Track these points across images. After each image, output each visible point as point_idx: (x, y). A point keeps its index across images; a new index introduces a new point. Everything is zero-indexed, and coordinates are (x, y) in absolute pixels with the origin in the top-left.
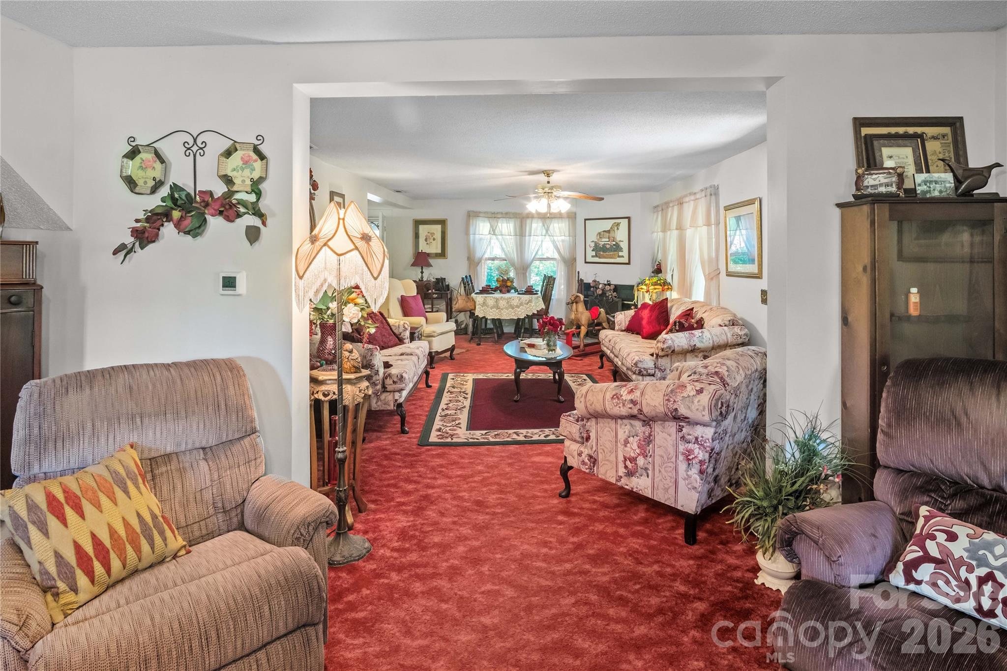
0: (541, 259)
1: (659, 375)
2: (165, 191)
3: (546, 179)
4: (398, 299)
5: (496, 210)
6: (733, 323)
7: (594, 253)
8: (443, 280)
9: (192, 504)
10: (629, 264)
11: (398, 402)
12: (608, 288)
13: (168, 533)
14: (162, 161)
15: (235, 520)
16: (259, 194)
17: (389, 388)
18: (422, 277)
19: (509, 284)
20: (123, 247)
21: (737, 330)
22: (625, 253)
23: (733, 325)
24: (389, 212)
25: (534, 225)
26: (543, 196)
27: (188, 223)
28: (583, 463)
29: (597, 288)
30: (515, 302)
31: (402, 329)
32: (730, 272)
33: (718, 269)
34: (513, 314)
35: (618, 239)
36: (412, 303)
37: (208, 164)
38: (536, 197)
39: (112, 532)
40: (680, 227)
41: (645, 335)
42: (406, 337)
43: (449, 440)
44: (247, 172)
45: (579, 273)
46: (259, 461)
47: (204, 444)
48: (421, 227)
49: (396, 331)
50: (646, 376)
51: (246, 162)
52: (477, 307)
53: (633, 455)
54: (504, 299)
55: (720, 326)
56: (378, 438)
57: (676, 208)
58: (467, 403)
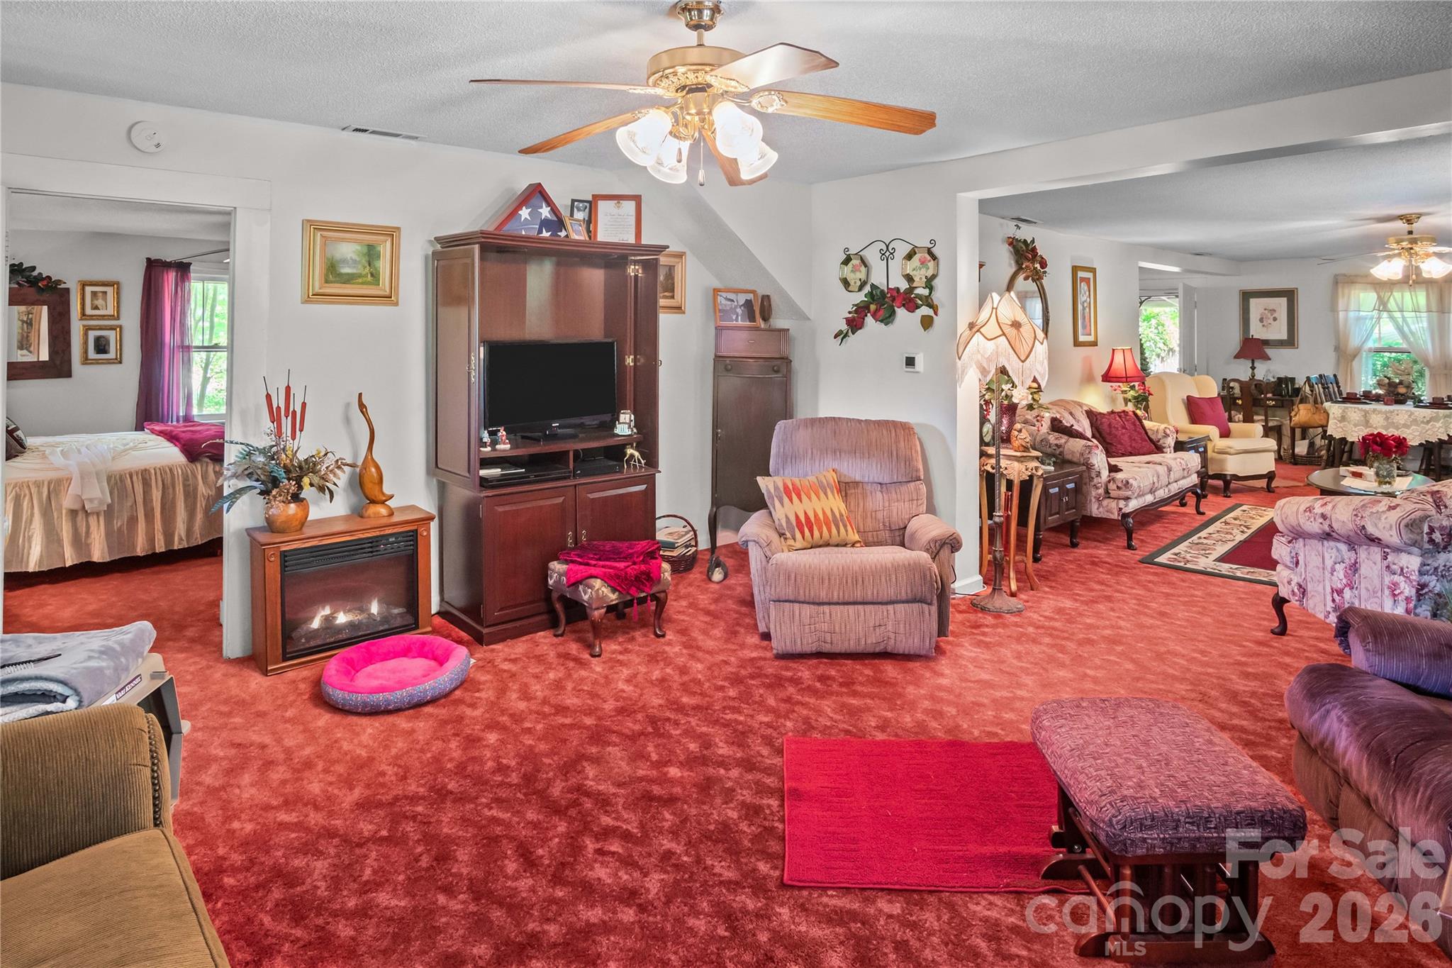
2: (867, 289)
3: (1406, 227)
4: (1185, 398)
8: (1291, 380)
9: (869, 520)
11: (1123, 512)
13: (849, 528)
14: (866, 266)
15: (898, 539)
16: (931, 289)
17: (1113, 494)
18: (1253, 376)
19: (1402, 390)
20: (840, 332)
24: (1194, 281)
27: (882, 314)
28: (1293, 593)
31: (1162, 434)
36: (1206, 408)
37: (896, 265)
39: (816, 515)
42: (1167, 445)
43: (1182, 564)
44: (923, 271)
46: (920, 502)
47: (881, 481)
48: (1253, 302)
49: (1153, 437)
51: (923, 262)
52: (1331, 423)
53: (1340, 586)
56: (1096, 547)
58: (1240, 538)
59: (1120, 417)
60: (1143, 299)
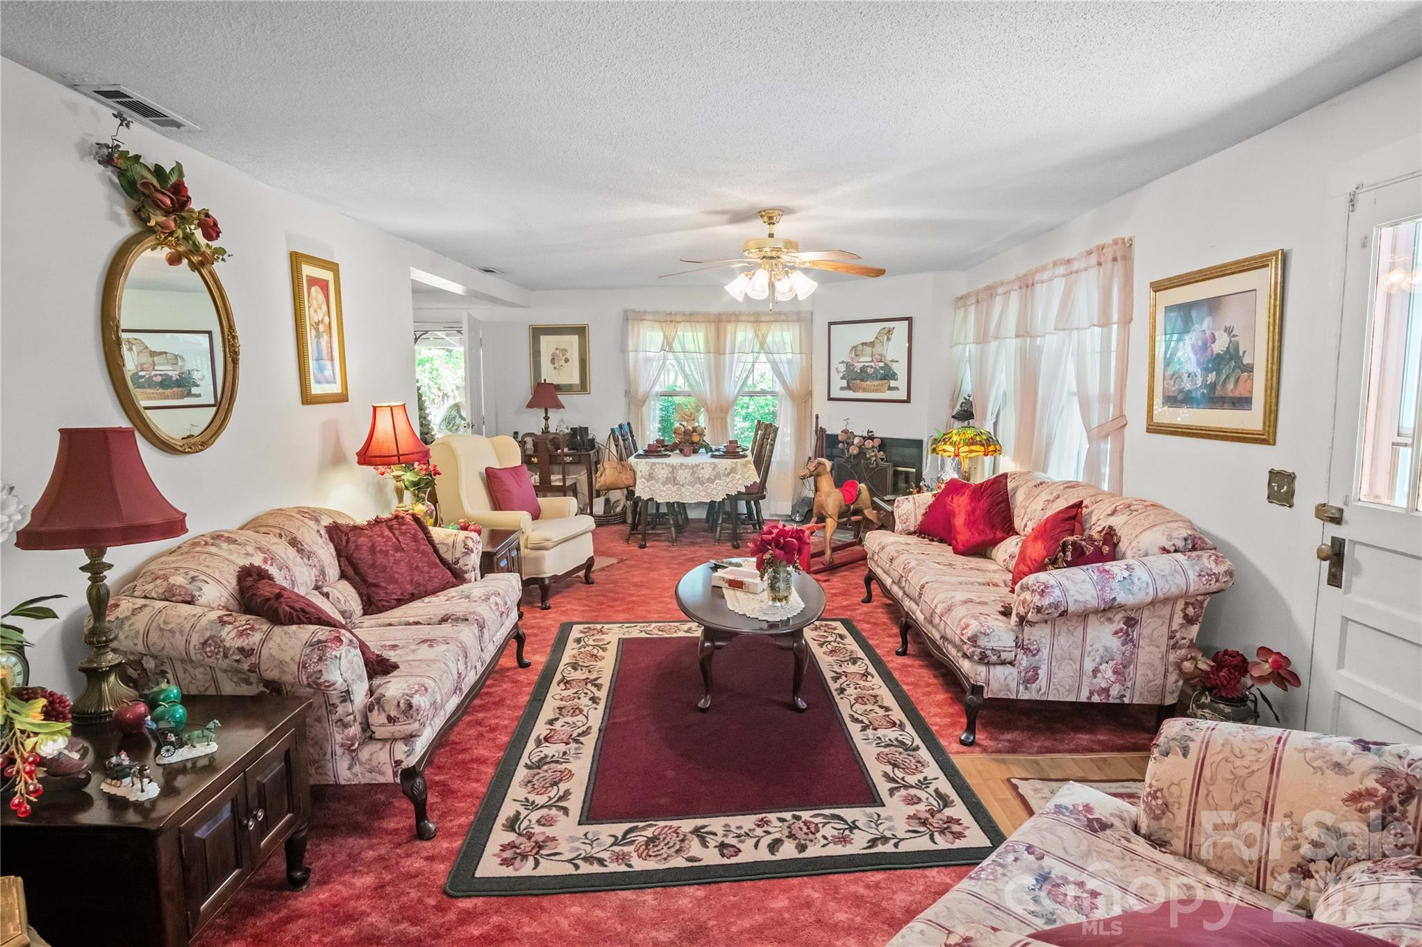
0: (752, 394)
1: (1024, 663)
3: (767, 229)
4: (481, 474)
5: (674, 308)
6: (1195, 544)
7: (844, 383)
8: (585, 430)
10: (908, 401)
11: (404, 765)
12: (869, 443)
17: (380, 732)
18: (547, 428)
19: (696, 438)
21: (1207, 561)
22: (901, 383)
23: (1194, 549)
24: (482, 312)
25: (740, 337)
26: (757, 266)
29: (850, 444)
30: (706, 473)
31: (460, 549)
32: (1158, 425)
33: (1122, 416)
34: (703, 493)
35: (889, 358)
36: (511, 483)
38: (744, 269)
40: (1025, 331)
41: (960, 548)
42: (470, 567)
43: (530, 868)
45: (817, 417)
48: (545, 340)
49: (448, 557)
50: (994, 664)
52: (638, 482)
54: (687, 467)
55: (1165, 550)
57: (1015, 296)
58: (596, 717)
59: (391, 528)
60: (418, 334)
